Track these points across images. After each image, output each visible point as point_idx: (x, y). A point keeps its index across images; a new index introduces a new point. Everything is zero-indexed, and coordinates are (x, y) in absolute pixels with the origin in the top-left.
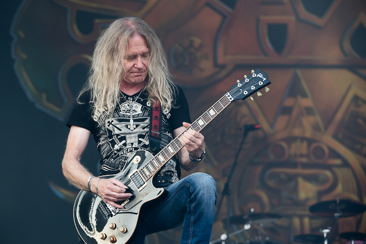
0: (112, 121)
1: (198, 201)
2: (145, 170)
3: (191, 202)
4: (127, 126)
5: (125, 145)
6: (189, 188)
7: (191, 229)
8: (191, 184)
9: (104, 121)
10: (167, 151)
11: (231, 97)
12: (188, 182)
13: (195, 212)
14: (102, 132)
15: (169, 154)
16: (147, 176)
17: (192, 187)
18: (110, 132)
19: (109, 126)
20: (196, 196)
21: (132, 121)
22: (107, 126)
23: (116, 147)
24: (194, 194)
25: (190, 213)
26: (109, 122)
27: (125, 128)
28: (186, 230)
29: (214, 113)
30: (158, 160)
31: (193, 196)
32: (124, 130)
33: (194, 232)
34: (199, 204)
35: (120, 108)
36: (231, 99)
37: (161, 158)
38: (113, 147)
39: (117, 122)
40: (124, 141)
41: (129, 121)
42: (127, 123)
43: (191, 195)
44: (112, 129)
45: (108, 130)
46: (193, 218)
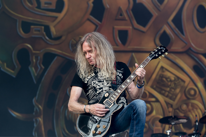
0: (95, 82)
1: (138, 114)
2: (111, 98)
3: (134, 114)
4: (103, 84)
5: (102, 91)
6: (133, 107)
7: (135, 128)
8: (134, 105)
9: (91, 82)
10: (121, 88)
11: (150, 58)
12: (133, 104)
13: (136, 119)
14: (90, 88)
15: (123, 89)
16: (113, 100)
17: (134, 107)
18: (95, 87)
19: (94, 84)
20: (136, 111)
21: (105, 81)
22: (93, 85)
23: (98, 92)
24: (136, 110)
25: (133, 119)
26: (93, 83)
27: (102, 85)
28: (132, 128)
29: (143, 66)
30: (117, 92)
31: (135, 111)
32: (102, 86)
33: (136, 129)
34: (138, 115)
35: (98, 75)
36: (150, 59)
37: (119, 91)
38: (96, 92)
39: (98, 83)
40: (102, 90)
41: (103, 81)
42: (102, 83)
43: (134, 111)
44: (95, 86)
45: (94, 87)
46: (135, 122)
